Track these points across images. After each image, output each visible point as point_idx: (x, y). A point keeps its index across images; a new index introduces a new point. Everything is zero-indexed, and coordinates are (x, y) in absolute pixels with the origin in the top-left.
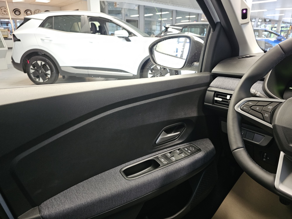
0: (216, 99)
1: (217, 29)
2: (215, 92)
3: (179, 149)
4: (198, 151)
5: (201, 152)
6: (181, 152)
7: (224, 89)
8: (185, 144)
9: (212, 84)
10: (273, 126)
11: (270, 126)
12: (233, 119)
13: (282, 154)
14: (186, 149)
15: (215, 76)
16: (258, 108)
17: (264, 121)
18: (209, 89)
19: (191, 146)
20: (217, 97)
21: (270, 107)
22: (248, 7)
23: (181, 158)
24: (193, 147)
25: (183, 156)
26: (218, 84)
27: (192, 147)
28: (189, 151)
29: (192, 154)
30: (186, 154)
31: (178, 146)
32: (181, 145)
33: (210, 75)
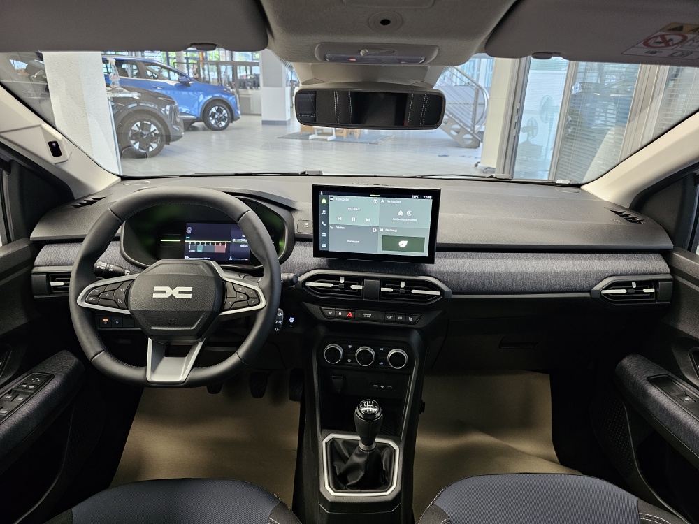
0: (53, 284)
1: (15, 170)
2: (48, 274)
3: (9, 393)
4: (47, 381)
5: (55, 379)
6: (15, 395)
7: (63, 265)
8: (20, 378)
9: (38, 261)
10: (131, 311)
11: (127, 312)
12: (80, 318)
13: (150, 341)
14: (25, 386)
15: (39, 245)
16: (108, 295)
17: (119, 308)
18: (35, 270)
19: (32, 377)
20: (54, 281)
21: (122, 290)
22: (56, 138)
23: (17, 404)
24: (38, 376)
25: (21, 399)
26: (48, 259)
27: (35, 377)
28: (32, 387)
29: (38, 388)
30: (26, 393)
31: (6, 387)
32: (11, 384)
33: (30, 245)
